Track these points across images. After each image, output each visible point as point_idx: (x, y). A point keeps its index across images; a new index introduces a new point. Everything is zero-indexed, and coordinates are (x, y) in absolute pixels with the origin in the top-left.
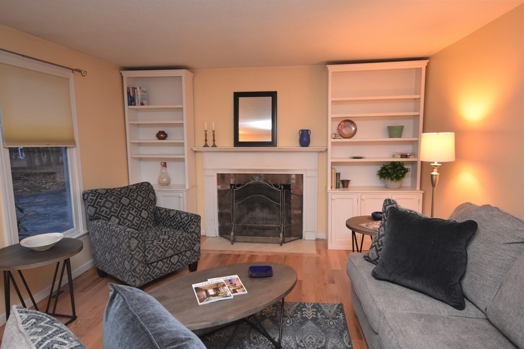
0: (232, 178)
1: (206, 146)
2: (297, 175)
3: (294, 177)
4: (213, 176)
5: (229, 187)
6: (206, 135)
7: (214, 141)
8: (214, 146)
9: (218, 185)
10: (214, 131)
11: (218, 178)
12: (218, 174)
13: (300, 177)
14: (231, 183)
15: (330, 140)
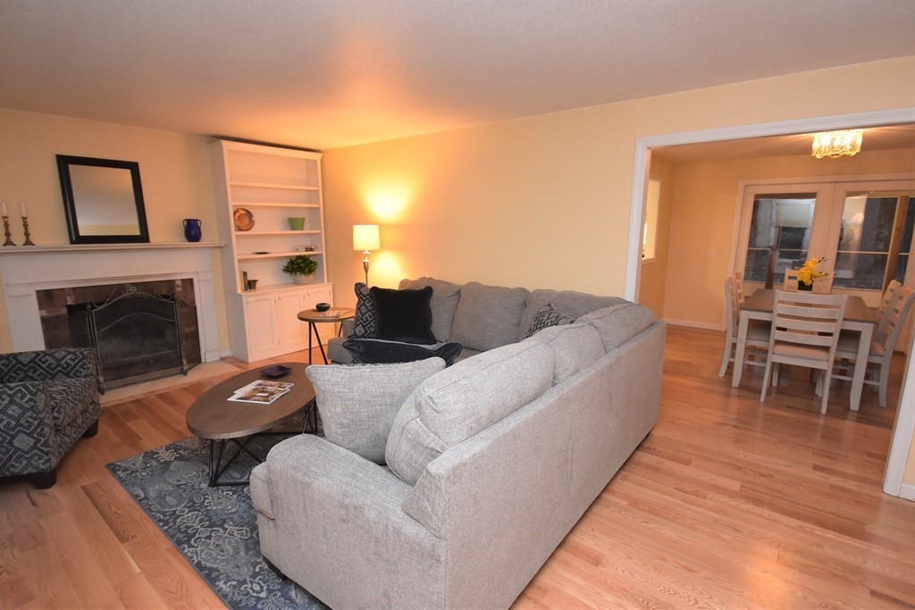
0: (69, 295)
1: (8, 243)
2: (183, 281)
3: (179, 283)
4: (30, 295)
5: (64, 311)
6: (6, 225)
7: (27, 234)
8: (28, 243)
9: (40, 309)
10: (24, 218)
11: (39, 298)
12: (38, 292)
13: (189, 283)
14: (69, 303)
15: (234, 233)
